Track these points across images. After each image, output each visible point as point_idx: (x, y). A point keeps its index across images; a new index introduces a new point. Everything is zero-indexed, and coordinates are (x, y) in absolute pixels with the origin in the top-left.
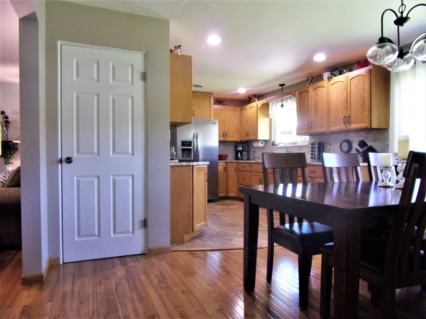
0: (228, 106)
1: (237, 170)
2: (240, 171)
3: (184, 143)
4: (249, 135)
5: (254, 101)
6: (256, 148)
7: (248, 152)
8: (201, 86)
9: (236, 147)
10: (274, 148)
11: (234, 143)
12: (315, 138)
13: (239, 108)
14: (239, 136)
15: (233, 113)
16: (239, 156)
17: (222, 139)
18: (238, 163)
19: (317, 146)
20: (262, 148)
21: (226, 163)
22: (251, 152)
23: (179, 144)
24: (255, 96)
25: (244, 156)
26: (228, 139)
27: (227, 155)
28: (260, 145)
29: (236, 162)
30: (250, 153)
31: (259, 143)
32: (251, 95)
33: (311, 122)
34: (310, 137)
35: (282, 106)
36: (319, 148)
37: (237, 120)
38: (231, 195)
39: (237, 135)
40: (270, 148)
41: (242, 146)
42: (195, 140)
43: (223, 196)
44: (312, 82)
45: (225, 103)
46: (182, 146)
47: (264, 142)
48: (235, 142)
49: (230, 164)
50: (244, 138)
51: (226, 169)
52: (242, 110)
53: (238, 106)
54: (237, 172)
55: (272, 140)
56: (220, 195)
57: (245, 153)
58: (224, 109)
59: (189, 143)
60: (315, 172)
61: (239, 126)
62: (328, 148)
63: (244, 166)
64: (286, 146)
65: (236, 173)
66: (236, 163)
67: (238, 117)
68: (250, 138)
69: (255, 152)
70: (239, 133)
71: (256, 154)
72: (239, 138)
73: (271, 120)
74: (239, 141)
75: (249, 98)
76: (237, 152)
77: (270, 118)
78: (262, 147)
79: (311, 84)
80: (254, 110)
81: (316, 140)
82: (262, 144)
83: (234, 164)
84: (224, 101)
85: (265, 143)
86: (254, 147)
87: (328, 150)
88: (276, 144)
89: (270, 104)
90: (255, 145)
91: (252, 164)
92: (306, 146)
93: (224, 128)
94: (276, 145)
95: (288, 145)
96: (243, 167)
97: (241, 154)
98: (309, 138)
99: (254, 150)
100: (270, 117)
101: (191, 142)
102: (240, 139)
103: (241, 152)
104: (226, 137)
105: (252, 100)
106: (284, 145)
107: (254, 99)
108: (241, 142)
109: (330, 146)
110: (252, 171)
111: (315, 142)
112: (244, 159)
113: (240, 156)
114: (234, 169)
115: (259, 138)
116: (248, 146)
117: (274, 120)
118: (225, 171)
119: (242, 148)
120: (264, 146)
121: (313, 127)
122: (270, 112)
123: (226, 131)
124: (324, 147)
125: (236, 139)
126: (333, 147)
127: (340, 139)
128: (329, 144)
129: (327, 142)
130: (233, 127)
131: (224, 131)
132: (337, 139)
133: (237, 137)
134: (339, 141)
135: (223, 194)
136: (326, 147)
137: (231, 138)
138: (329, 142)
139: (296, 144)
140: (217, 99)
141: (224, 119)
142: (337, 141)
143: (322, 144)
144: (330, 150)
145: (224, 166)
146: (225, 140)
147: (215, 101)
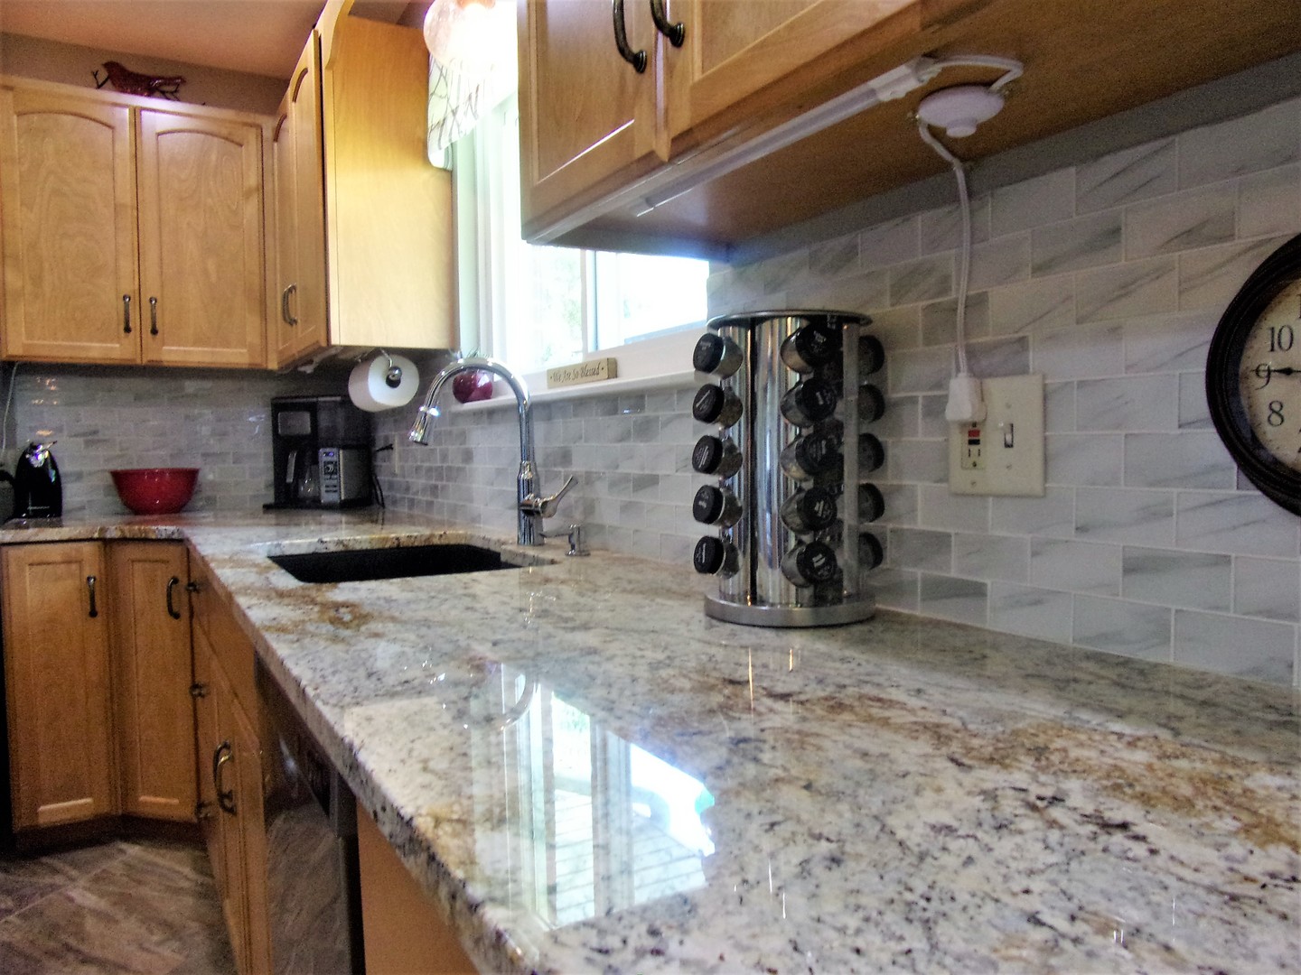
1: (187, 603)
4: (298, 317)
6: (396, 419)
9: (275, 413)
10: (468, 413)
13: (266, 123)
14: (271, 332)
16: (290, 477)
17: (111, 350)
21: (104, 543)
25: (323, 481)
28: (377, 392)
29: (170, 541)
36: (816, 405)
38: (152, 802)
39: (252, 320)
41: (313, 409)
49: (132, 551)
52: (275, 134)
53: (264, 112)
54: (185, 614)
56: (55, 811)
57: (329, 456)
62: (961, 399)
65: (181, 625)
66: (179, 550)
68: (301, 338)
70: (270, 304)
71: (396, 462)
74: (274, 364)
82: (393, 383)
83: (166, 553)
87: (959, 440)
88: (483, 380)
93: (128, 263)
94: (484, 392)
104: (154, 332)
109: (978, 375)
112: (328, 497)
113: (296, 477)
118: (92, 614)
119: (313, 423)
123: (151, 289)
124: (893, 395)
125: (245, 351)
126: (1038, 394)
127: (1190, 236)
128: (971, 353)
129: (941, 321)
130: (211, 265)
131: (128, 286)
132: (1115, 232)
133: (253, 337)
134: (1159, 272)
135: (89, 800)
136: (913, 400)
137: (198, 341)
138: (976, 303)
139: (604, 374)
140: (114, 59)
141: (126, 197)
142: (1125, 289)
143: (875, 352)
144: (981, 437)
145: (87, 572)
146: (145, 361)
147: (95, 75)
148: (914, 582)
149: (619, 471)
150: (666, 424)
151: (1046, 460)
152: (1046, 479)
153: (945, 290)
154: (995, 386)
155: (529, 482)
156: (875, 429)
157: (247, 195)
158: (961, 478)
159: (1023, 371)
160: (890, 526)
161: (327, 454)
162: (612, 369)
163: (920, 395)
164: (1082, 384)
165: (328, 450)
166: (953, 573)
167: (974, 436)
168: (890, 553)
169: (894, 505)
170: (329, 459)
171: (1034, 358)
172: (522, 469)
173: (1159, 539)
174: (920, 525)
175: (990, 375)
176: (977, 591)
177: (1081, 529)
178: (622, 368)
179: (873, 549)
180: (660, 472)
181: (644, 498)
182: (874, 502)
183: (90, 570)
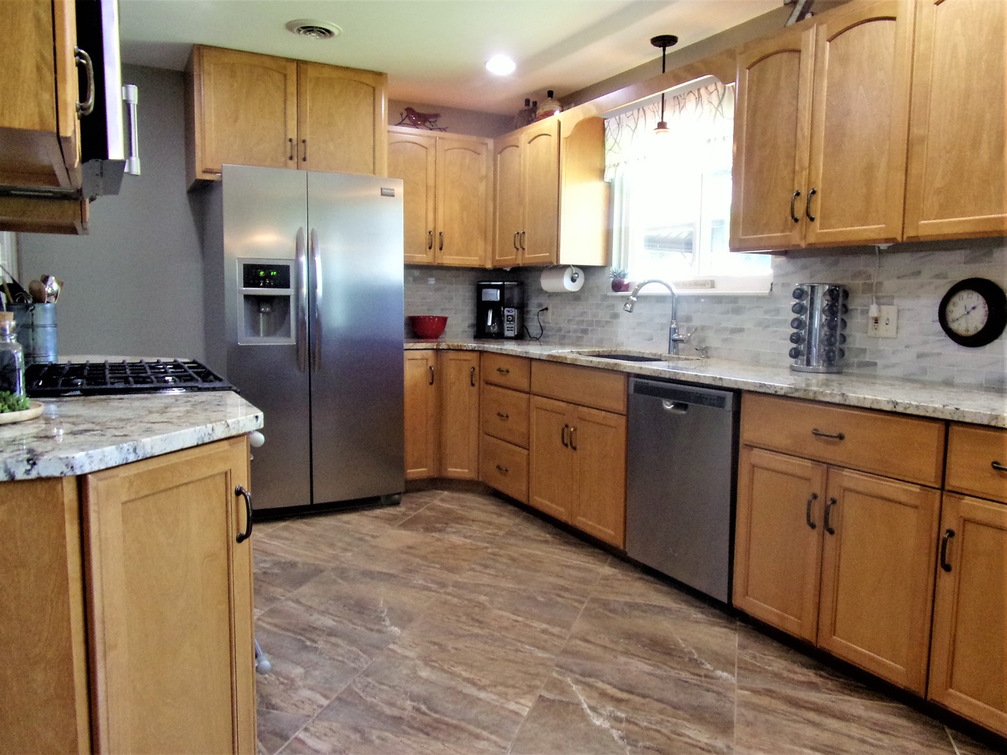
0: (450, 132)
1: (478, 379)
2: (488, 383)
3: (253, 274)
4: (526, 247)
5: (549, 114)
6: (551, 295)
7: (522, 308)
8: (328, 31)
9: (479, 290)
10: (618, 297)
11: (473, 273)
12: (804, 267)
13: (490, 143)
14: (490, 249)
15: (467, 161)
16: (490, 323)
17: (423, 258)
18: (482, 353)
19: (821, 302)
20: (575, 297)
21: (437, 351)
22: (533, 308)
23: (235, 275)
24: (550, 94)
25: (506, 325)
26: (449, 259)
27: (444, 320)
28: (567, 285)
29: (473, 351)
30: (528, 312)
31: (563, 277)
32: (537, 93)
33: (804, 193)
34: (781, 259)
35: (662, 125)
36: (831, 311)
37: (482, 188)
38: (454, 471)
39: (481, 243)
40: (605, 297)
41: (501, 288)
42: (303, 259)
43: (425, 476)
44: (812, 10)
45: (441, 122)
46: (247, 284)
47: (581, 274)
48: (472, 269)
49: (452, 355)
50: (511, 259)
51: (435, 377)
52: (500, 150)
53: (488, 136)
54: (477, 384)
55: (614, 267)
56: (414, 472)
57: (509, 312)
58: (433, 141)
59: (279, 275)
60: (841, 437)
61: (491, 209)
62: (874, 311)
63: (504, 367)
64: (673, 294)
65: (475, 389)
66: (475, 355)
67: (487, 176)
68: (529, 257)
69: (547, 309)
70: (490, 234)
71: (549, 316)
72: (489, 254)
73: (610, 186)
74: (489, 266)
75: (527, 102)
76: (482, 308)
77: (607, 180)
78: (571, 292)
79: (808, 16)
80: (545, 147)
81: (823, 277)
82: (573, 280)
83: (468, 356)
84: (436, 116)
85: (586, 279)
86: (541, 291)
87: (871, 323)
88: (626, 281)
89: (611, 125)
90: (548, 283)
91: (534, 363)
92: (759, 298)
93: (431, 215)
94: (627, 287)
95: (677, 291)
96: (499, 370)
97: (498, 318)
98: (775, 266)
99: (546, 302)
100: (609, 175)
101: (287, 268)
102: (492, 262)
103: (497, 307)
104: (441, 249)
105: (540, 111)
106: (663, 291)
107: (547, 108)
108: (498, 272)
109: (879, 304)
110: (535, 389)
111: (813, 288)
112: (508, 333)
113: (493, 323)
114: (465, 379)
115: (563, 262)
116: (521, 285)
117: (622, 190)
118: (431, 384)
119: (502, 295)
120: (583, 288)
121: (817, 214)
122: (610, 158)
123: (440, 229)
124: (850, 307)
125: (477, 258)
126: (896, 311)
127: (937, 276)
128: (877, 298)
129: (868, 288)
130: (465, 214)
131: (430, 227)
132: (919, 273)
133: (481, 252)
134: (930, 284)
135: (425, 469)
136: (857, 310)
137: (458, 254)
138: (880, 284)
139: (709, 286)
140: (410, 106)
141: (431, 182)
142: (922, 286)
143: (846, 294)
144: (879, 321)
145: (430, 364)
146: (436, 264)
147: (401, 115)
148: (854, 363)
149: (721, 326)
150: (750, 309)
151: (897, 328)
152: (897, 332)
153: (870, 279)
154: (883, 307)
155: (675, 329)
156: (844, 317)
157: (481, 179)
158: (871, 333)
159: (892, 304)
160: (846, 346)
161: (508, 311)
162: (713, 285)
163: (859, 308)
164: (909, 310)
165: (508, 309)
166: (867, 360)
167: (876, 321)
168: (847, 354)
169: (849, 340)
170: (509, 314)
171: (896, 301)
172: (672, 323)
173: (927, 349)
174: (857, 346)
175: (883, 304)
176: (875, 364)
177: (906, 347)
178: (717, 284)
179: (842, 353)
180: (745, 327)
181: (737, 337)
182: (844, 338)
183: (431, 363)
